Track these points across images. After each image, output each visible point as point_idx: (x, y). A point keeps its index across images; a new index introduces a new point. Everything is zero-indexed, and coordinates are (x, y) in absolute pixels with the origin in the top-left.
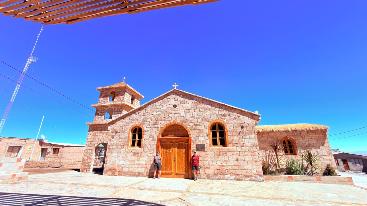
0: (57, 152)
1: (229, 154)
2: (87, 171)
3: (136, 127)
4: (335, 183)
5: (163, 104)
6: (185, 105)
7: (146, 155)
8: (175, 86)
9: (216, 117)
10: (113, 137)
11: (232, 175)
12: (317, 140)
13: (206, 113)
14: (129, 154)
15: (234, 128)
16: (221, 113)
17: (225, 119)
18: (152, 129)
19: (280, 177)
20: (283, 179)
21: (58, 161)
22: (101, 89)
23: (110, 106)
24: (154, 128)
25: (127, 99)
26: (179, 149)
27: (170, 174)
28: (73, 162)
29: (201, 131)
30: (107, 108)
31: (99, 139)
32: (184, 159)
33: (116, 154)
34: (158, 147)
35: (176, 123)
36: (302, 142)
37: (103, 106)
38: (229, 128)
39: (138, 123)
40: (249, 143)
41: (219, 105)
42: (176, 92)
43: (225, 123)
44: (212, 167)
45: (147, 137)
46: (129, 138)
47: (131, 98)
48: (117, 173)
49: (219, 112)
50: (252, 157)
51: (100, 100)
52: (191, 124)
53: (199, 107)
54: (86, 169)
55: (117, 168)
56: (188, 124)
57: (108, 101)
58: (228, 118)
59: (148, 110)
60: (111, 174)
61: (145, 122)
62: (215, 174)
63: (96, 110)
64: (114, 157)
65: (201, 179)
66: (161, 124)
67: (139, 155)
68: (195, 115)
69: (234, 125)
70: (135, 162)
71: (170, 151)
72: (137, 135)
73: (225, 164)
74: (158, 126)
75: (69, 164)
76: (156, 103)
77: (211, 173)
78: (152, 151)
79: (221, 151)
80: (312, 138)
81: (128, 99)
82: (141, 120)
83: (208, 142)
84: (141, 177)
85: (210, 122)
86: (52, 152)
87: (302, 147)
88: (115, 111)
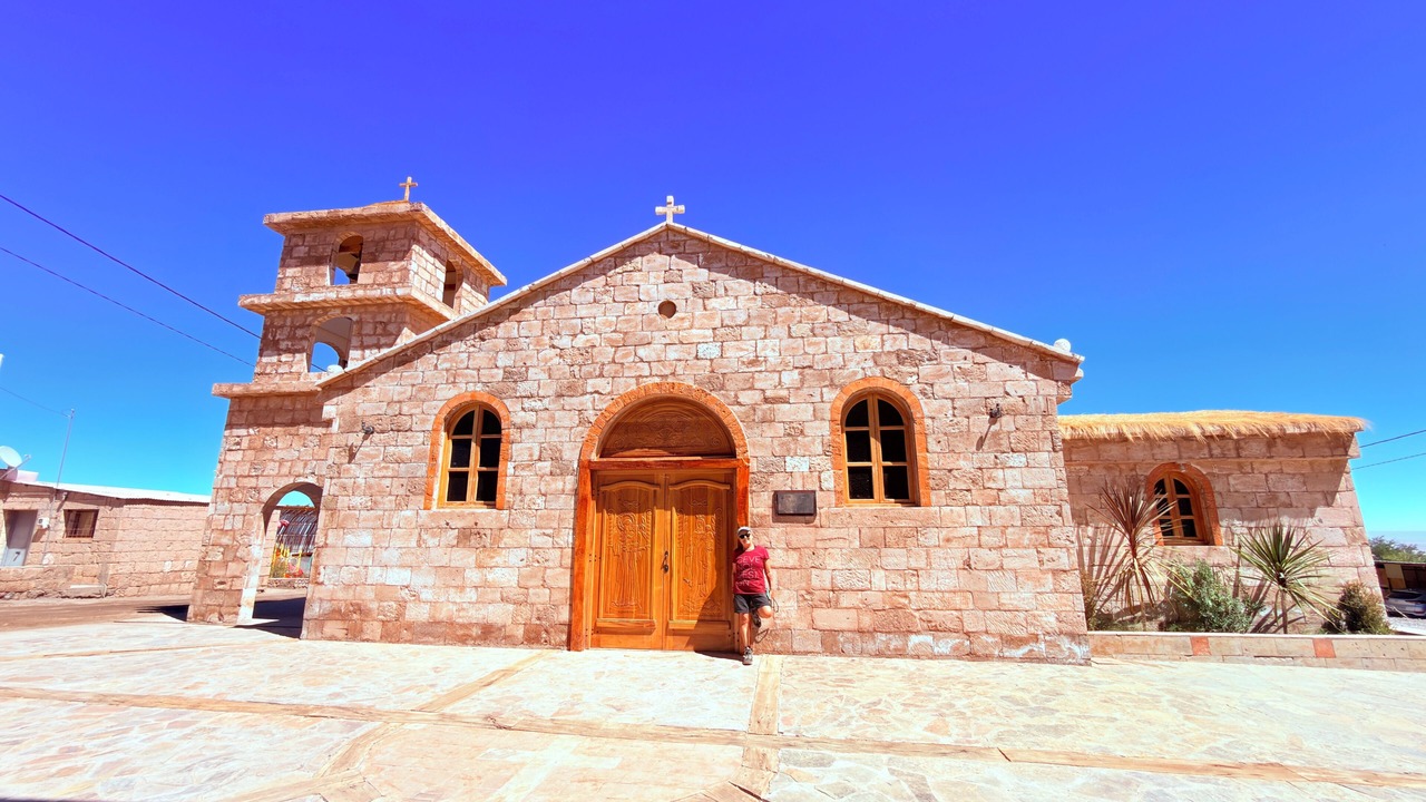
0: (87, 529)
1: (932, 537)
2: (226, 618)
3: (468, 405)
4: (1393, 664)
5: (607, 298)
6: (717, 306)
7: (522, 542)
8: (670, 210)
9: (871, 363)
10: (352, 456)
11: (940, 634)
12: (1305, 479)
13: (823, 347)
14: (434, 536)
15: (955, 420)
16: (896, 348)
17: (911, 374)
18: (552, 419)
19: (1156, 642)
20: (1168, 648)
21: (96, 569)
22: (288, 223)
23: (334, 307)
24: (561, 412)
25: (422, 276)
26: (688, 514)
27: (643, 633)
28: (174, 574)
29: (796, 432)
30: (320, 316)
31: (281, 464)
32: (710, 563)
33: (366, 539)
34: (581, 504)
35: (676, 393)
36: (1238, 487)
37: (302, 306)
38: (933, 418)
39: (479, 387)
40: (1024, 488)
41: (888, 309)
42: (671, 238)
43: (912, 394)
44: (846, 600)
45: (526, 458)
46: (434, 458)
47: (442, 276)
48: (373, 628)
49: (883, 341)
50: (1038, 552)
51: (285, 277)
52: (745, 397)
53: (790, 318)
54: (220, 606)
55: (374, 606)
56: (732, 393)
57: (328, 283)
58: (927, 369)
59: (530, 326)
60: (341, 634)
61: (515, 382)
62: (861, 632)
63: (266, 328)
64: (355, 551)
65: (794, 653)
66: (596, 395)
67: (487, 541)
68: (768, 353)
69: (958, 404)
70: (468, 573)
71: (640, 521)
72: (473, 445)
73: (909, 586)
74: (581, 404)
75: (150, 582)
76: (574, 290)
77: (845, 626)
78: (555, 525)
79: (890, 524)
80: (1285, 470)
81: (427, 277)
82: (496, 370)
83: (829, 483)
84: (497, 644)
85: (842, 387)
86: (62, 527)
87: (1240, 509)
88: (360, 334)
